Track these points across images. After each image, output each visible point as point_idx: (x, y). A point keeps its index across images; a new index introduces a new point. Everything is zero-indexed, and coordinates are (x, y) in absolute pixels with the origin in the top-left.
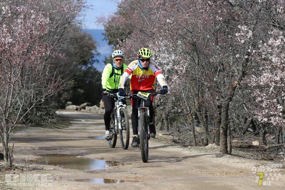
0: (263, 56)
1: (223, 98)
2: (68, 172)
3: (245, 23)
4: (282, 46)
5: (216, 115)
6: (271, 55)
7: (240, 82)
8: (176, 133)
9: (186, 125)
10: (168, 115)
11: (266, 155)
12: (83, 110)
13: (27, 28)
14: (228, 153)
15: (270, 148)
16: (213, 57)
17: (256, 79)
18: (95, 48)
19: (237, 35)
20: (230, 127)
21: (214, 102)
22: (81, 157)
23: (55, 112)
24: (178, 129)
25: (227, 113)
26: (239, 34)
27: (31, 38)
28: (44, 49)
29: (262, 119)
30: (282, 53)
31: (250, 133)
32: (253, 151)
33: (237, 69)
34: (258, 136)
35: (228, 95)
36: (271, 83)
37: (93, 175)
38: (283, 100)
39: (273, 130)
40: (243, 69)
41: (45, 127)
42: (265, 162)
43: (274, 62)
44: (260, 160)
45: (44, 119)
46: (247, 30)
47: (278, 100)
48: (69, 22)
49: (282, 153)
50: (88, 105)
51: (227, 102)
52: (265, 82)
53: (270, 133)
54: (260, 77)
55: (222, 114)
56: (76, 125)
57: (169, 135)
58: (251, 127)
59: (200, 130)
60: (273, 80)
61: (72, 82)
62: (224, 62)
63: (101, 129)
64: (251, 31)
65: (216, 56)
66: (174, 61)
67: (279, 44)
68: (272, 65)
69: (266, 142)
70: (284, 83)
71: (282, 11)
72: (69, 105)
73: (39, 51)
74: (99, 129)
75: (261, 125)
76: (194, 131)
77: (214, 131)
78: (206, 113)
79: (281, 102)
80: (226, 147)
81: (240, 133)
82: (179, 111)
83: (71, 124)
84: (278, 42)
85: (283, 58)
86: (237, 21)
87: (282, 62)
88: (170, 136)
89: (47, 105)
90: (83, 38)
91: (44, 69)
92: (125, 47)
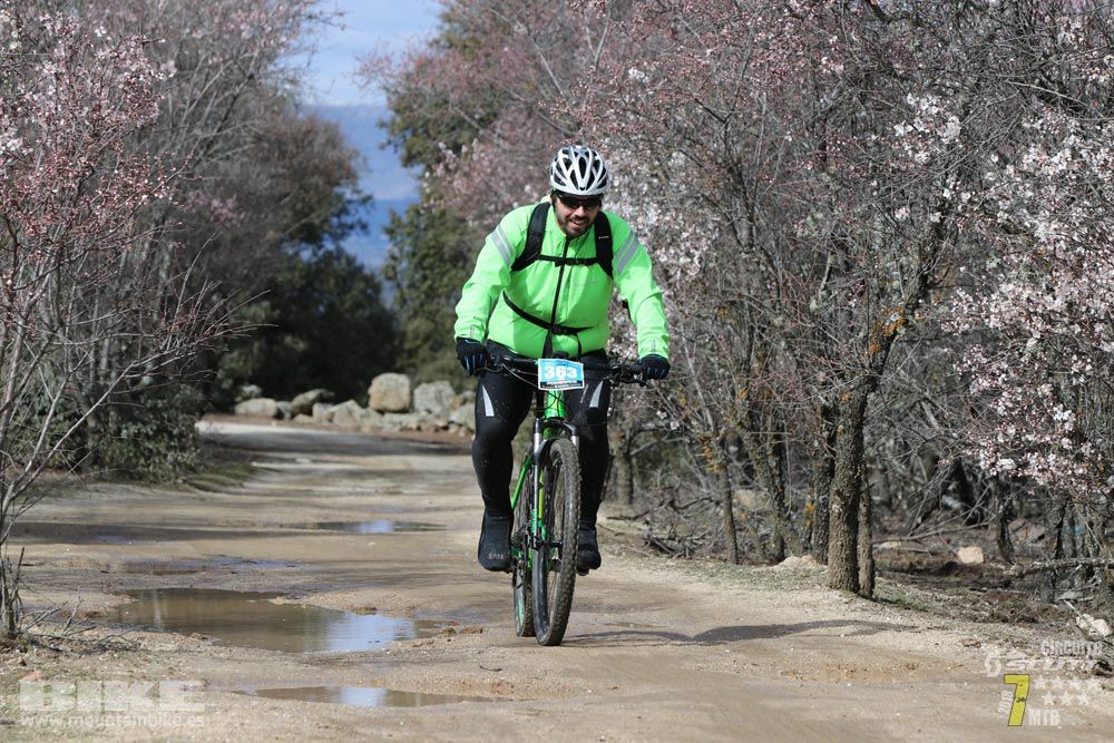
0: (1002, 217)
1: (842, 376)
2: (236, 660)
3: (932, 84)
4: (1074, 177)
5: (816, 444)
6: (1032, 214)
7: (910, 318)
8: (661, 513)
9: (703, 481)
10: (631, 443)
11: (1009, 602)
12: (301, 418)
13: (79, 96)
14: (861, 591)
15: (1021, 576)
16: (809, 218)
17: (971, 306)
18: (351, 176)
19: (900, 130)
20: (868, 490)
21: (808, 393)
22: (287, 601)
23: (191, 428)
24: (668, 497)
25: (859, 438)
26: (910, 128)
27: (96, 135)
28: (146, 181)
29: (993, 460)
30: (1076, 202)
31: (949, 514)
32: (959, 584)
33: (898, 267)
34: (979, 528)
35: (863, 367)
36: (1031, 321)
37: (330, 672)
38: (1076, 389)
39: (1040, 505)
40: (921, 265)
41: (155, 481)
42: (1005, 628)
43: (1043, 239)
44: (984, 621)
45: (150, 451)
46: (938, 113)
47: (1056, 390)
48: (251, 77)
49: (1071, 595)
50: (322, 400)
51: (857, 395)
52: (1007, 316)
53: (1029, 516)
54: (986, 298)
55: (841, 439)
56: (276, 477)
57: (635, 518)
58: (954, 491)
59: (756, 499)
60: (1039, 310)
61: (261, 311)
62: (849, 239)
63: (369, 494)
64: (954, 118)
65: (820, 216)
66: (655, 230)
67: (1061, 167)
68: (1035, 253)
69: (1012, 550)
70: (1080, 324)
71: (1078, 37)
72: (247, 398)
73: (126, 186)
74: (362, 494)
75: (991, 485)
76: (730, 505)
77: (808, 504)
78: (777, 437)
79: (1067, 395)
80: (854, 571)
81: (909, 514)
82: (674, 425)
83: (253, 471)
84: (1060, 162)
85: (1077, 225)
86: (902, 79)
87: (1075, 238)
88: (639, 524)
89: (162, 398)
90: (305, 137)
91: (151, 256)
92: (466, 175)
